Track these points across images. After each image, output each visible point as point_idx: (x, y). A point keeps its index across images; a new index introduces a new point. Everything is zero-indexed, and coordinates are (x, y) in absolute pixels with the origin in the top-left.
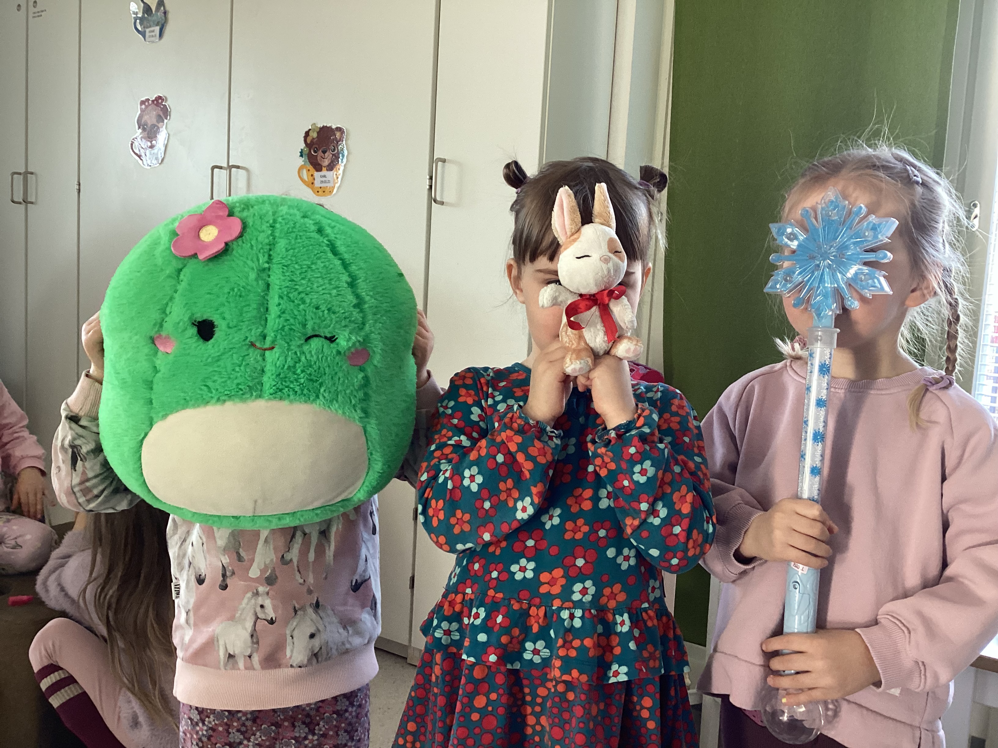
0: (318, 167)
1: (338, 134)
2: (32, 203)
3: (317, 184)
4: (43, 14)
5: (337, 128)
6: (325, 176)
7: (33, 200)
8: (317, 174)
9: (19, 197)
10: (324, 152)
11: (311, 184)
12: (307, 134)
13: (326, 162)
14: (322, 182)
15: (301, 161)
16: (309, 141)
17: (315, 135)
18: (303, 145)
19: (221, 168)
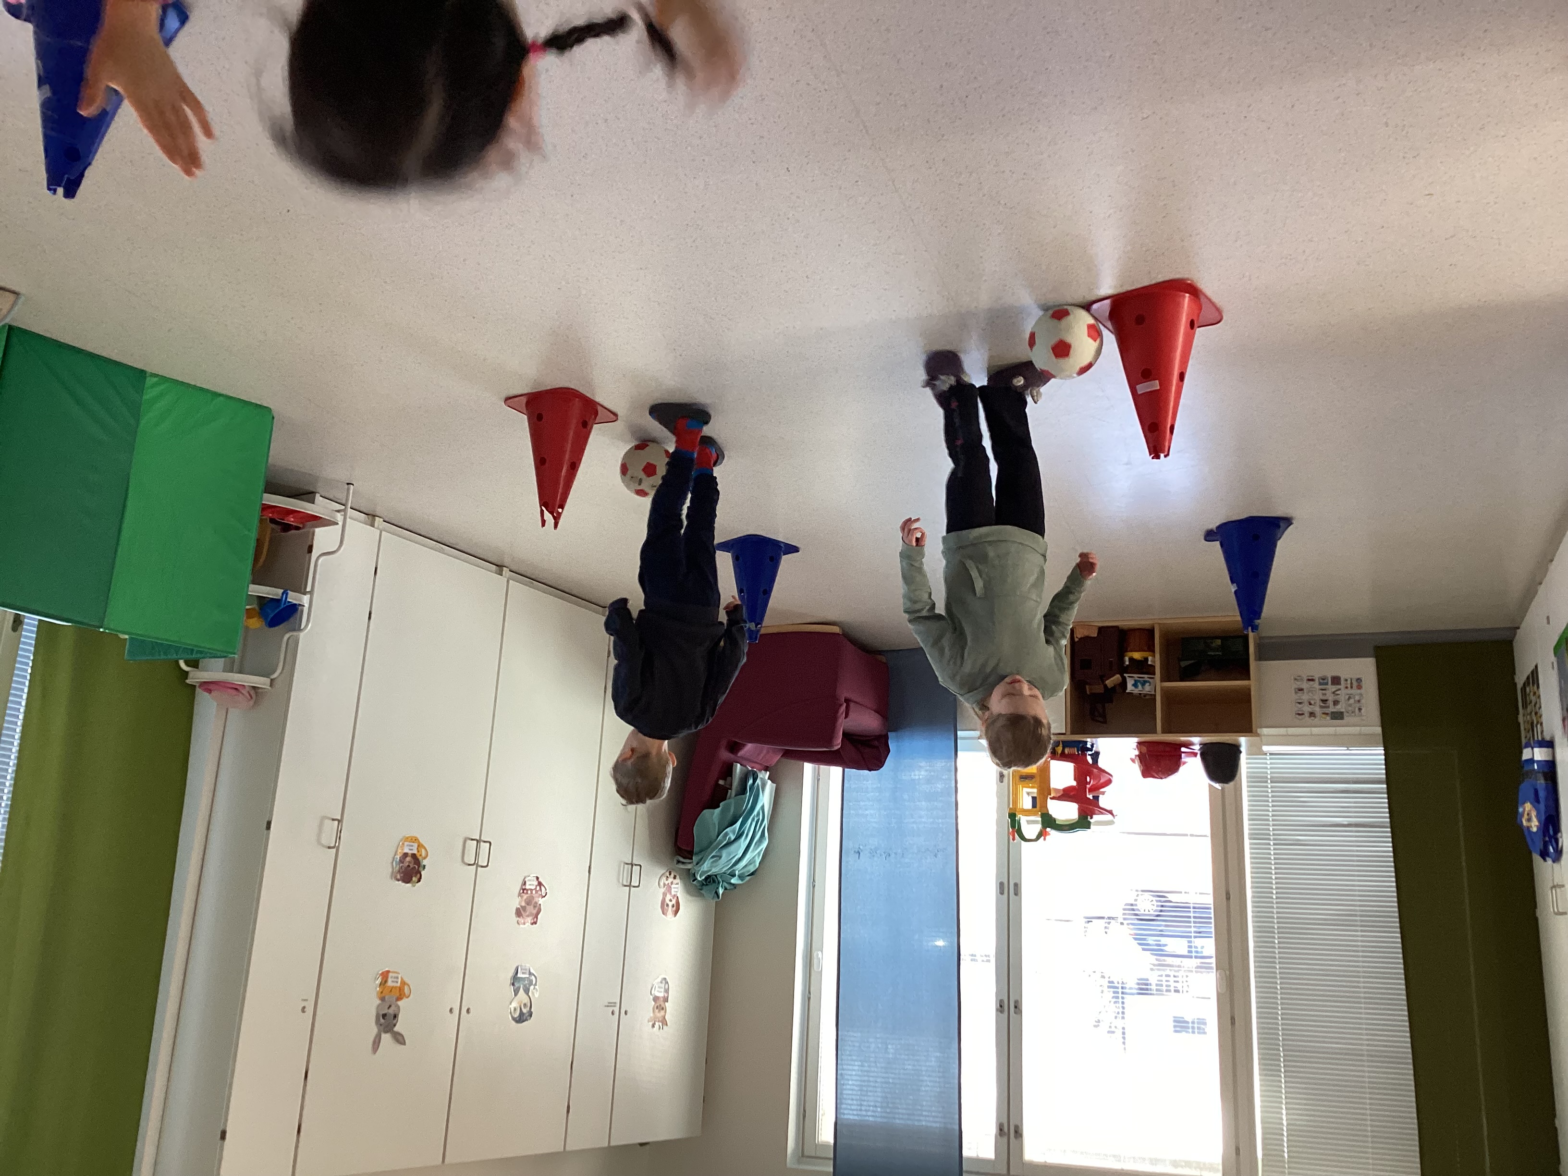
0: (414, 856)
1: (399, 877)
2: (627, 864)
3: (416, 845)
4: (607, 1004)
5: (398, 880)
6: (410, 850)
7: (626, 866)
8: (415, 852)
9: (636, 869)
10: (409, 866)
11: (420, 846)
12: (419, 881)
13: (408, 859)
14: (412, 846)
15: (425, 862)
16: (419, 875)
17: (414, 879)
18: (423, 873)
19: (482, 867)
